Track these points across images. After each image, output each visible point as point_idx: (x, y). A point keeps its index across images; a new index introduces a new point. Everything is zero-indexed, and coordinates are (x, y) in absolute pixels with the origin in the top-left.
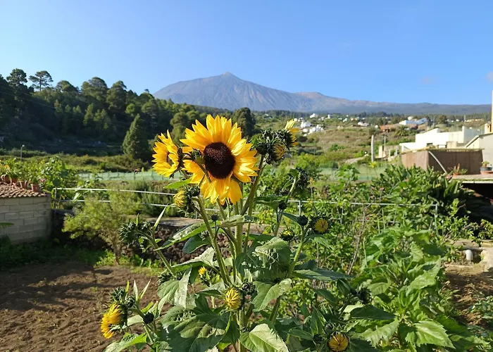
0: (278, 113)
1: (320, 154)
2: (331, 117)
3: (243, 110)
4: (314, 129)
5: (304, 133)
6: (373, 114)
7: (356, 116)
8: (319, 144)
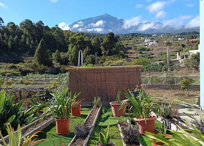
0: (133, 35)
1: (152, 58)
2: (163, 36)
3: (110, 34)
4: (151, 43)
5: (146, 45)
6: (189, 33)
7: (179, 34)
8: (153, 52)
